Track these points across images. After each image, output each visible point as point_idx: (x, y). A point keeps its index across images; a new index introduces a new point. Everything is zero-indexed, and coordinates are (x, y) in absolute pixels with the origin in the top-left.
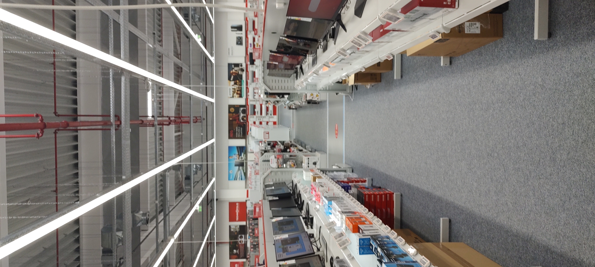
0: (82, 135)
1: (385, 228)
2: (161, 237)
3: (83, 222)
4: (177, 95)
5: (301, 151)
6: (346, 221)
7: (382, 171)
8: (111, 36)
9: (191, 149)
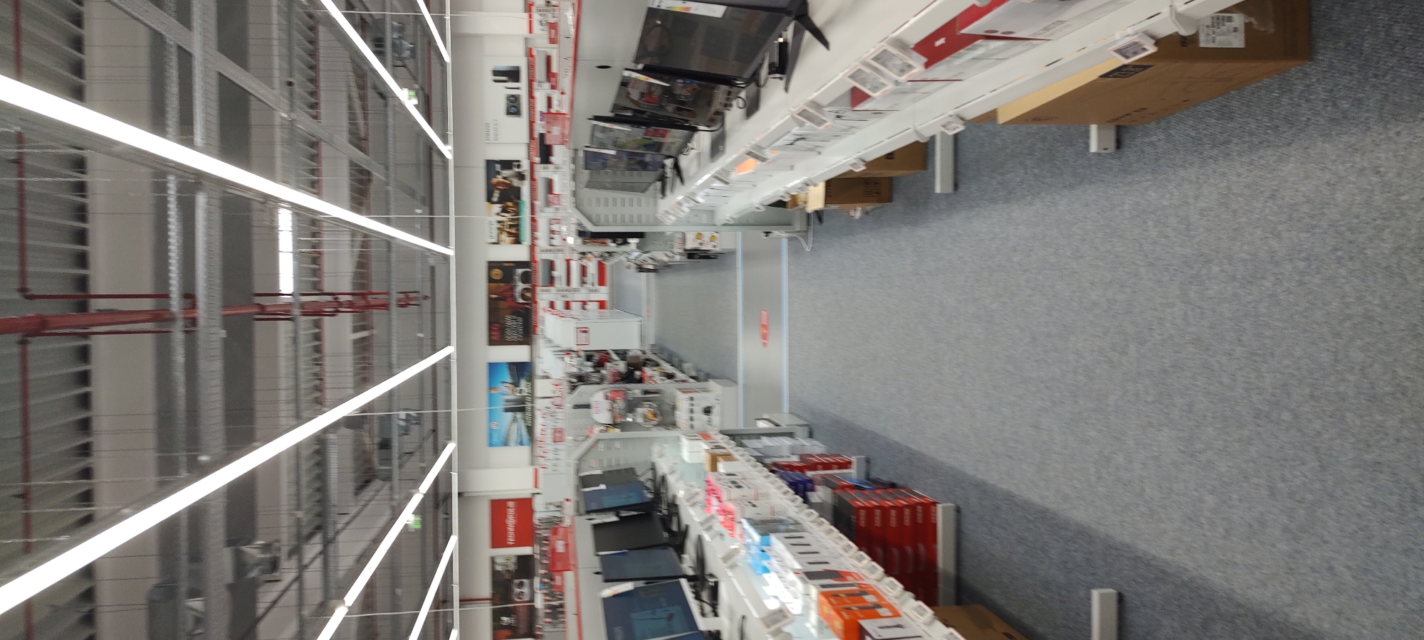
0: (103, 347)
1: (915, 609)
2: (314, 597)
3: (103, 574)
4: (359, 238)
5: (670, 376)
6: (820, 605)
7: (897, 439)
8: (173, 89)
9: (391, 375)
